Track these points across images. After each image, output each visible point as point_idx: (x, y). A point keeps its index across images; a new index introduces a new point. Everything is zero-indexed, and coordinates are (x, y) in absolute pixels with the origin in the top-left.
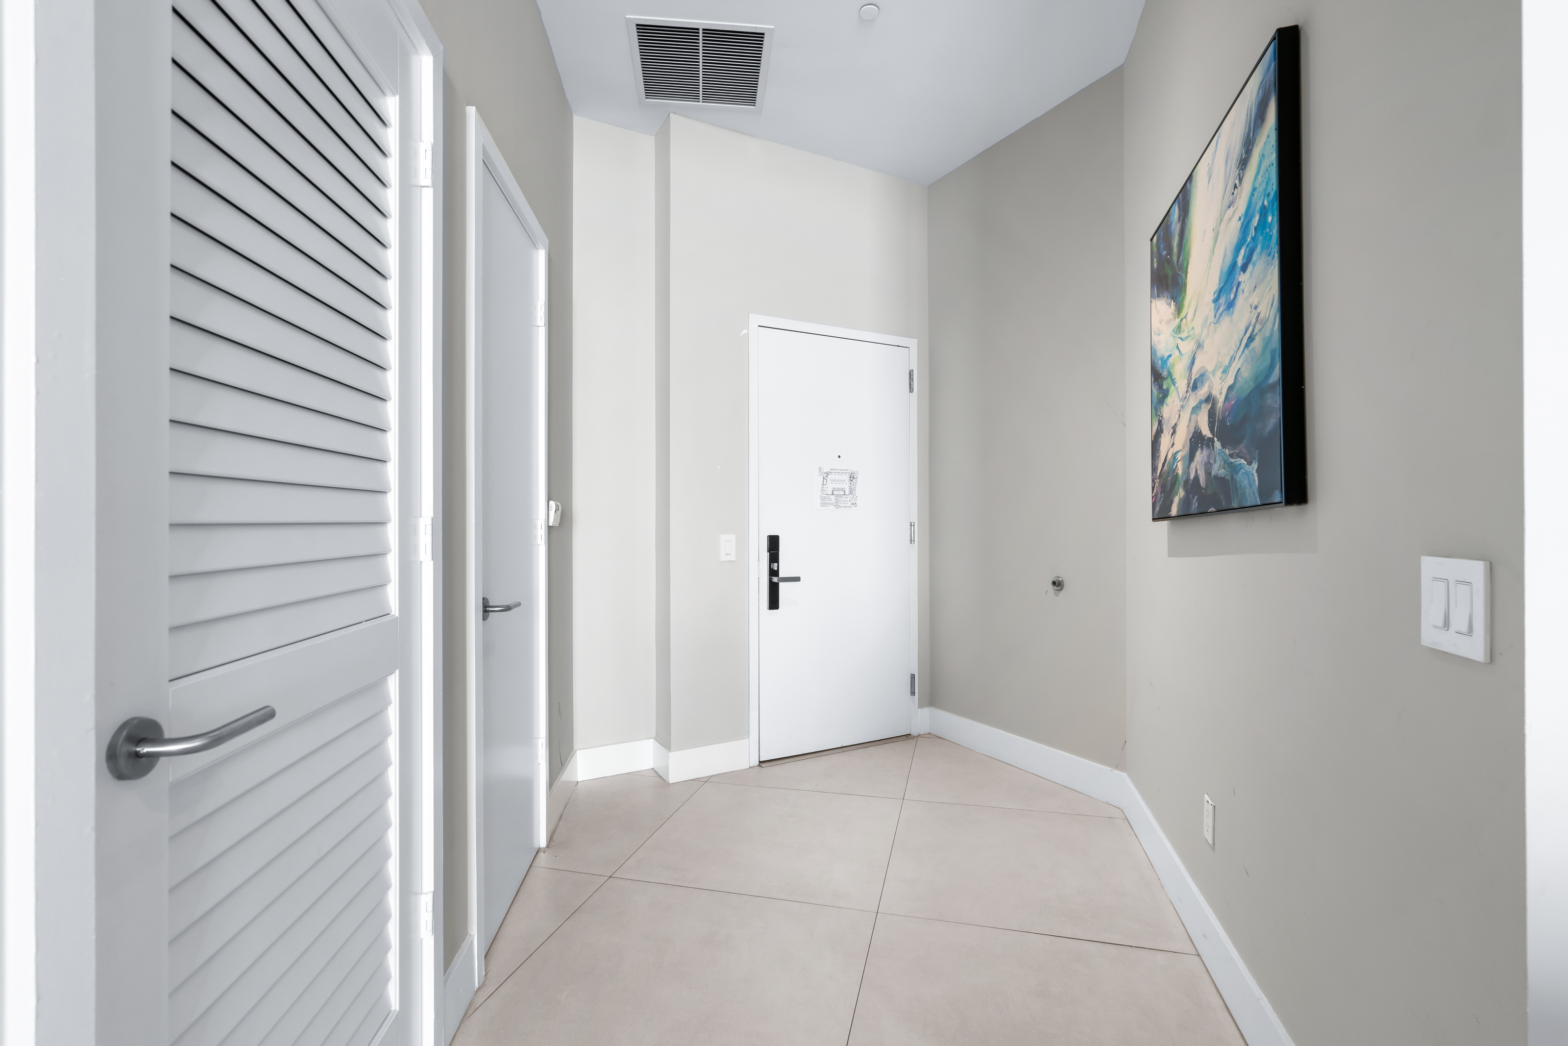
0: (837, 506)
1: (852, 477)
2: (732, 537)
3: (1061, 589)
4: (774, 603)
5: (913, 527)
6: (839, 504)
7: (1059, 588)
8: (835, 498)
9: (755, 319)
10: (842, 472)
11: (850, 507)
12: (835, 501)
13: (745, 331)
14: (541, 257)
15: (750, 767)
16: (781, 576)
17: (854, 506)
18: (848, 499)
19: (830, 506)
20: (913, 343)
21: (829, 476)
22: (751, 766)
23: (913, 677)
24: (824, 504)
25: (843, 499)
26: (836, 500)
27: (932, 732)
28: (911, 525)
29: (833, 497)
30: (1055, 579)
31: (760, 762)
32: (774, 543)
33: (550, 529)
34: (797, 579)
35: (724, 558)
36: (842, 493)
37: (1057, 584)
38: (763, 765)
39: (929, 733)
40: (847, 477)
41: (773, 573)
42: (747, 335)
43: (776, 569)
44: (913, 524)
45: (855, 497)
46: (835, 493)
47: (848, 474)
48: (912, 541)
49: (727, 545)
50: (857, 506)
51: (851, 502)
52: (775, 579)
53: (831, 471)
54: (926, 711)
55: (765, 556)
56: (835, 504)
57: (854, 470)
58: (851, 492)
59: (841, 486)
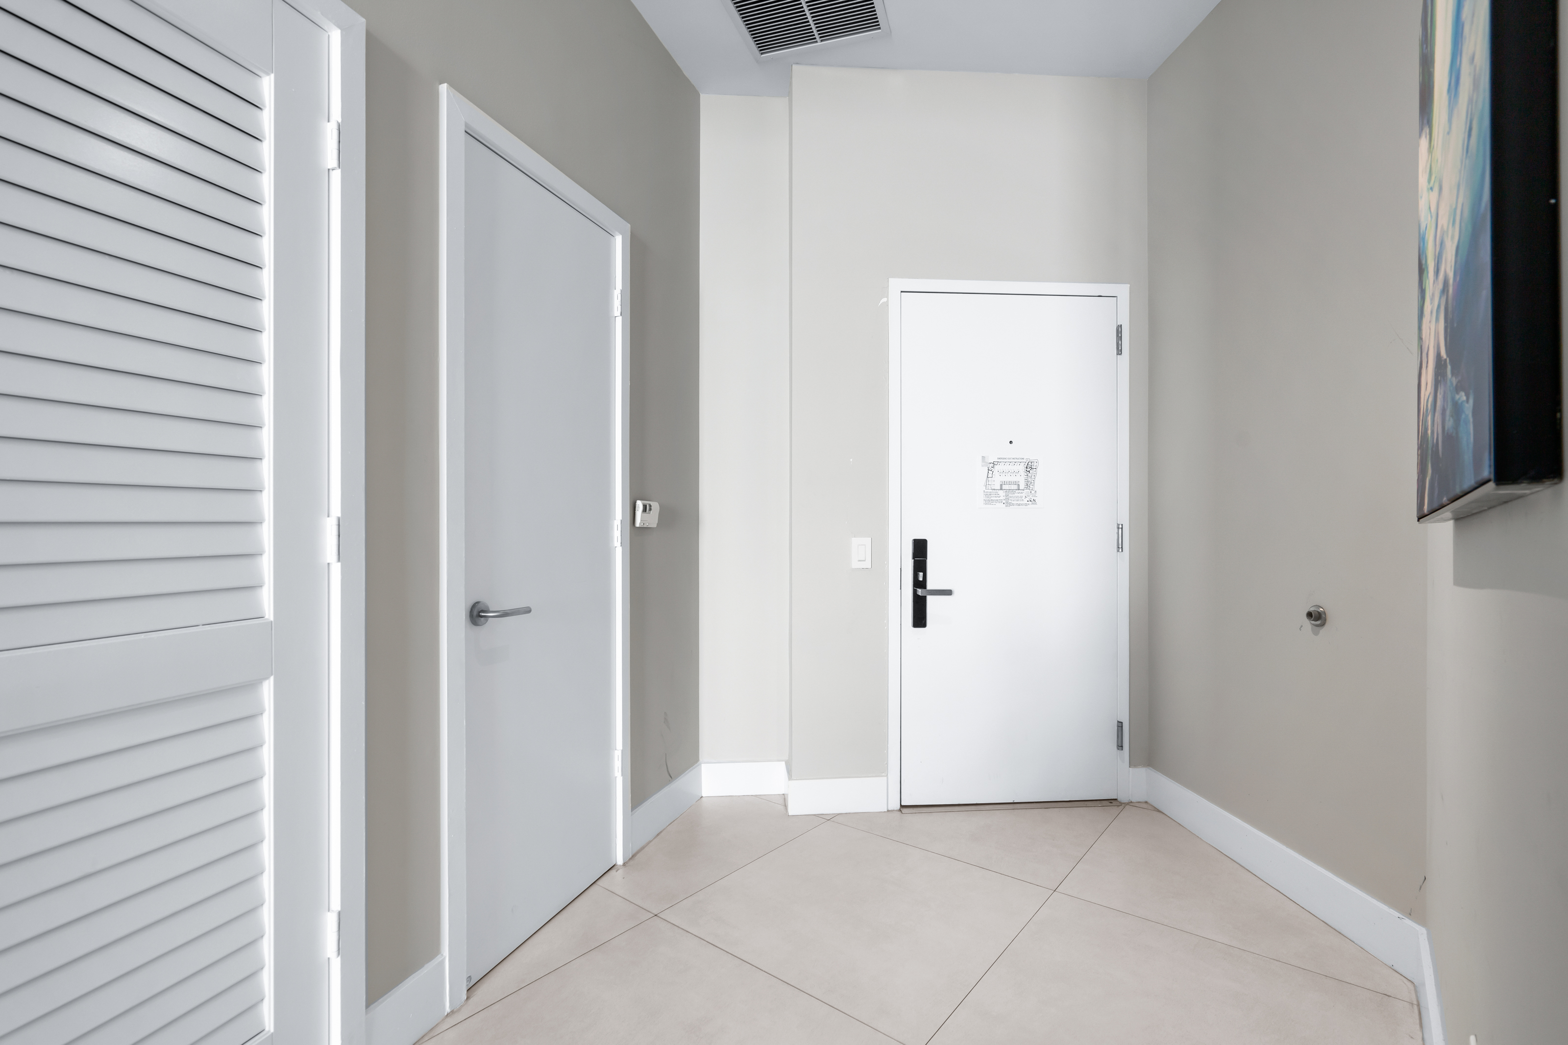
0: (1008, 504)
1: (1029, 467)
2: (867, 541)
3: (1323, 625)
4: (920, 619)
5: (1120, 530)
6: (1010, 501)
7: (1318, 622)
8: (1004, 494)
9: (896, 284)
10: (1015, 461)
11: (1026, 505)
12: (1004, 498)
13: (884, 300)
15: (888, 811)
16: (930, 586)
17: (1033, 504)
18: (1024, 495)
19: (997, 504)
20: (1123, 291)
21: (996, 466)
22: (890, 809)
23: (1120, 725)
24: (988, 502)
25: (1016, 495)
26: (1007, 496)
27: (1149, 801)
28: (1119, 528)
29: (1001, 493)
30: (1312, 609)
31: (902, 806)
32: (920, 548)
33: (637, 530)
34: (948, 593)
35: (855, 564)
36: (1015, 487)
37: (1317, 617)
38: (904, 810)
39: (1146, 802)
40: (1022, 468)
41: (919, 584)
42: (886, 304)
43: (921, 579)
44: (1120, 527)
45: (1033, 492)
46: (1004, 487)
47: (1023, 464)
48: (1120, 548)
49: (861, 552)
50: (1036, 504)
51: (1028, 499)
52: (920, 592)
53: (999, 460)
54: (1142, 773)
55: (910, 563)
56: (1004, 501)
57: (1032, 458)
58: (1027, 486)
59: (1013, 479)
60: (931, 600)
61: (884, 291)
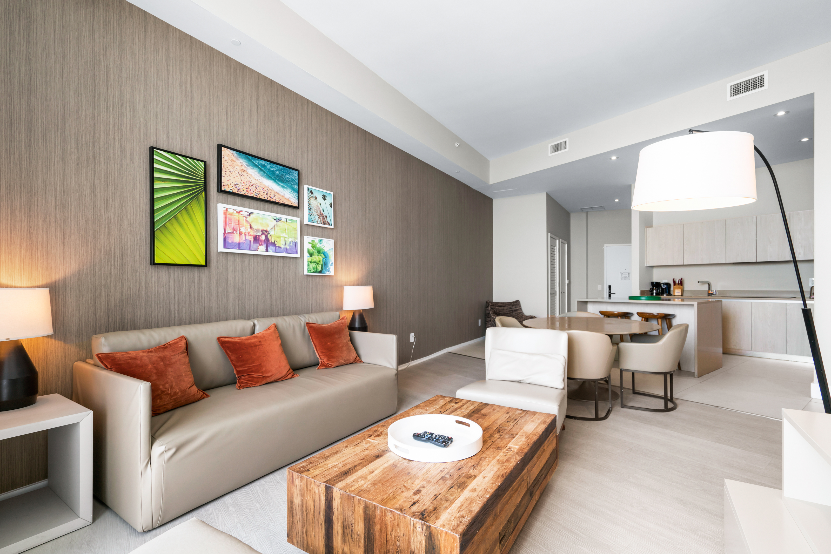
0: (625, 279)
1: (629, 274)
2: (601, 286)
9: (605, 245)
14: (566, 245)
16: (611, 292)
18: (628, 278)
21: (623, 274)
24: (622, 279)
32: (610, 287)
33: (568, 284)
34: (615, 294)
35: (599, 289)
36: (626, 277)
40: (627, 274)
41: (610, 292)
42: (604, 248)
46: (624, 277)
49: (600, 287)
52: (610, 293)
55: (608, 289)
58: (629, 276)
59: (626, 275)
60: (612, 295)
61: (604, 246)
